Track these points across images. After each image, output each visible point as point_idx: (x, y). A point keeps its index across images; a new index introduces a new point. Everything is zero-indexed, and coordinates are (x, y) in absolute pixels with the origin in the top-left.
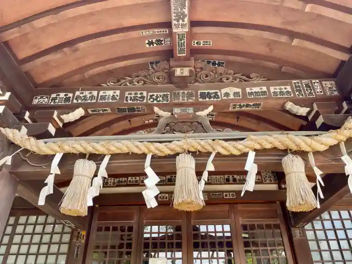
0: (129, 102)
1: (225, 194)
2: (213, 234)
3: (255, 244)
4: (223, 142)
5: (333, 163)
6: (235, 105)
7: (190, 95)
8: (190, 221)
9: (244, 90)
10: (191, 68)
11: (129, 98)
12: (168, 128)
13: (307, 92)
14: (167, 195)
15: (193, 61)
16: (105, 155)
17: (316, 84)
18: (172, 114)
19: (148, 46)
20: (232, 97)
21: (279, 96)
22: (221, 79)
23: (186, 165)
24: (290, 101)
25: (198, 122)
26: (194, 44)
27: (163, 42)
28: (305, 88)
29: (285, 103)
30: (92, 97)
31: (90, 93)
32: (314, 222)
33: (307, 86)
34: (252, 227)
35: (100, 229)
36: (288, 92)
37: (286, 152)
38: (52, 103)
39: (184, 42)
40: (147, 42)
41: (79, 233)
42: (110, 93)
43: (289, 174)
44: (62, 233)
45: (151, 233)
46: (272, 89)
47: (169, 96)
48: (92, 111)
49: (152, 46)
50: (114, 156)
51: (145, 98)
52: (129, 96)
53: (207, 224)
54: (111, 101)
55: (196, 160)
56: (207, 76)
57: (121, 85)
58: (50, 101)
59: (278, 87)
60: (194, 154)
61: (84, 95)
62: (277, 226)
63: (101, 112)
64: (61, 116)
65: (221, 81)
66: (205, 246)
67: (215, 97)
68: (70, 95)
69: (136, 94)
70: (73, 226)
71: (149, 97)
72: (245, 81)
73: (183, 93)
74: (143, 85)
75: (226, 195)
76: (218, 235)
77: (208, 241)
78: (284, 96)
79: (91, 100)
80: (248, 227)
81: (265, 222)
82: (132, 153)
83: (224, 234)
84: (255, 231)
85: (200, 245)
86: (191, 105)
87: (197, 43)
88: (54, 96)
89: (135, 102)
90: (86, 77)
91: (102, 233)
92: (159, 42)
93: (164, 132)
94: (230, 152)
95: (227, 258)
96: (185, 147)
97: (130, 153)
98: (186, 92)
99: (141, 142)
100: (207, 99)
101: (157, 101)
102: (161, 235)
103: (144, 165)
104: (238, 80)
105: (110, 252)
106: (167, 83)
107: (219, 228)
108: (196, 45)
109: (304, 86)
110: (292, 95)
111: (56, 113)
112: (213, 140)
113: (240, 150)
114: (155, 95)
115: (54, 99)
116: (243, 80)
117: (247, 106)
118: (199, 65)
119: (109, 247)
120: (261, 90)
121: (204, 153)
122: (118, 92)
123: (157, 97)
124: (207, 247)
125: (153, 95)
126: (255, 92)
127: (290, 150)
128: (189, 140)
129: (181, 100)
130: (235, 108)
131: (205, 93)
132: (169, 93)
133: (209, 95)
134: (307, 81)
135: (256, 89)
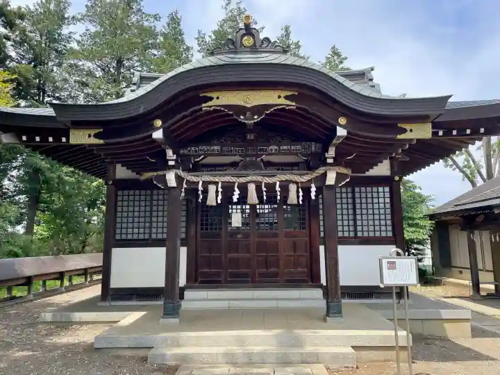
0: (225, 153)
7: (254, 150)
9: (280, 148)
10: (255, 134)
11: (225, 151)
13: (308, 150)
16: (219, 182)
17: (313, 145)
20: (273, 151)
21: (294, 152)
22: (269, 140)
23: (252, 188)
30: (207, 150)
31: (206, 148)
33: (309, 146)
36: (299, 149)
37: (291, 182)
38: (189, 153)
42: (216, 148)
46: (292, 148)
50: (223, 183)
54: (217, 152)
55: (256, 185)
57: (220, 143)
59: (295, 147)
60: (255, 182)
61: (203, 148)
64: (194, 160)
65: (269, 142)
67: (266, 151)
68: (197, 149)
69: (228, 149)
71: (234, 151)
72: (281, 142)
73: (251, 149)
74: (231, 143)
78: (297, 152)
79: (207, 152)
86: (255, 155)
88: (189, 149)
93: (242, 170)
94: (269, 182)
96: (251, 179)
97: (229, 182)
100: (262, 153)
101: (239, 153)
103: (234, 187)
104: (278, 141)
106: (243, 142)
110: (301, 151)
113: (273, 181)
115: (189, 151)
120: (287, 148)
121: (259, 182)
122: (220, 148)
123: (239, 151)
125: (237, 150)
126: (284, 149)
127: (293, 181)
129: (250, 153)
131: (261, 148)
132: (244, 149)
133: (263, 150)
134: (309, 143)
135: (285, 147)
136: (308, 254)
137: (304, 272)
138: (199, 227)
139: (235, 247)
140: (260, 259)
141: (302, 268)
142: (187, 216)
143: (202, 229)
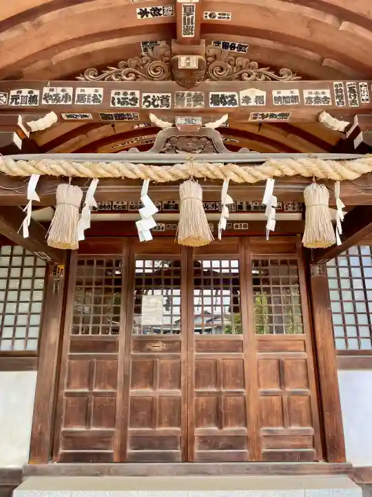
0: (117, 105)
1: (235, 224)
2: (218, 271)
3: (266, 281)
4: (237, 166)
5: (363, 194)
6: (257, 115)
7: (197, 99)
8: (191, 256)
9: (269, 94)
10: (200, 57)
11: (116, 101)
12: (168, 145)
13: (349, 99)
14: (164, 225)
15: (204, 45)
16: (92, 179)
17: (363, 88)
18: (174, 126)
19: (139, 16)
20: (253, 103)
21: (313, 104)
22: (240, 75)
23: (192, 195)
24: (327, 112)
25: (207, 138)
26: (206, 17)
27: (161, 12)
28: (348, 94)
29: (319, 114)
30: (66, 97)
31: (63, 91)
32: (339, 258)
33: (351, 90)
34: (265, 263)
35: (81, 263)
36: (325, 98)
37: (310, 180)
38: (13, 104)
39: (193, 18)
40: (138, 11)
41: (56, 267)
42: (90, 91)
43: (310, 206)
44: (35, 267)
45: (144, 268)
46: (306, 94)
47: (170, 98)
48: (68, 116)
49: (145, 17)
50: (103, 181)
51: (138, 101)
52: (116, 97)
53: (211, 259)
54: (92, 103)
55: (203, 188)
56: (222, 69)
57: (103, 79)
58: (10, 100)
59: (313, 91)
60: (201, 180)
61: (55, 93)
62: (294, 262)
63: (80, 118)
64: (28, 123)
65: (240, 78)
66: (207, 283)
67: (230, 102)
68: (36, 92)
69: (125, 94)
70: (49, 258)
71: (143, 100)
72: (273, 79)
73: (189, 95)
74: (135, 80)
75: (237, 226)
76: (224, 271)
77: (212, 277)
78: (320, 104)
79: (66, 102)
80: (260, 263)
81: (279, 257)
82: (125, 177)
83: (230, 271)
84: (268, 267)
85: (202, 282)
86: (200, 112)
87: (210, 15)
88: (13, 93)
89: (124, 106)
90: (54, 63)
91: (85, 267)
92: (156, 12)
93: (164, 149)
94: (244, 179)
95: (232, 295)
96: (190, 172)
97: (123, 178)
98: (193, 93)
99: (136, 164)
100: (221, 106)
101: (155, 106)
102: (155, 270)
103: (140, 192)
104: (263, 77)
105: (96, 288)
106: (168, 79)
107: (225, 263)
108: (208, 18)
109: (348, 90)
110: (330, 104)
111: (20, 118)
112: (225, 164)
113: (256, 177)
114: (152, 97)
115: (15, 98)
116: (270, 77)
117: (272, 116)
118: (212, 51)
119: (94, 283)
120: (291, 95)
121: (214, 180)
122: (101, 91)
123: (154, 100)
124: (210, 284)
125: (149, 97)
126: (284, 98)
127: (316, 178)
128: (196, 164)
129: (185, 106)
130: (256, 118)
131: (218, 95)
132: (170, 95)
133: (222, 99)
134: (352, 83)
135: (286, 93)
136: (312, 392)
137: (305, 435)
138: (69, 325)
139: (146, 373)
140: (202, 399)
141: (301, 425)
142: (45, 302)
143: (76, 331)
